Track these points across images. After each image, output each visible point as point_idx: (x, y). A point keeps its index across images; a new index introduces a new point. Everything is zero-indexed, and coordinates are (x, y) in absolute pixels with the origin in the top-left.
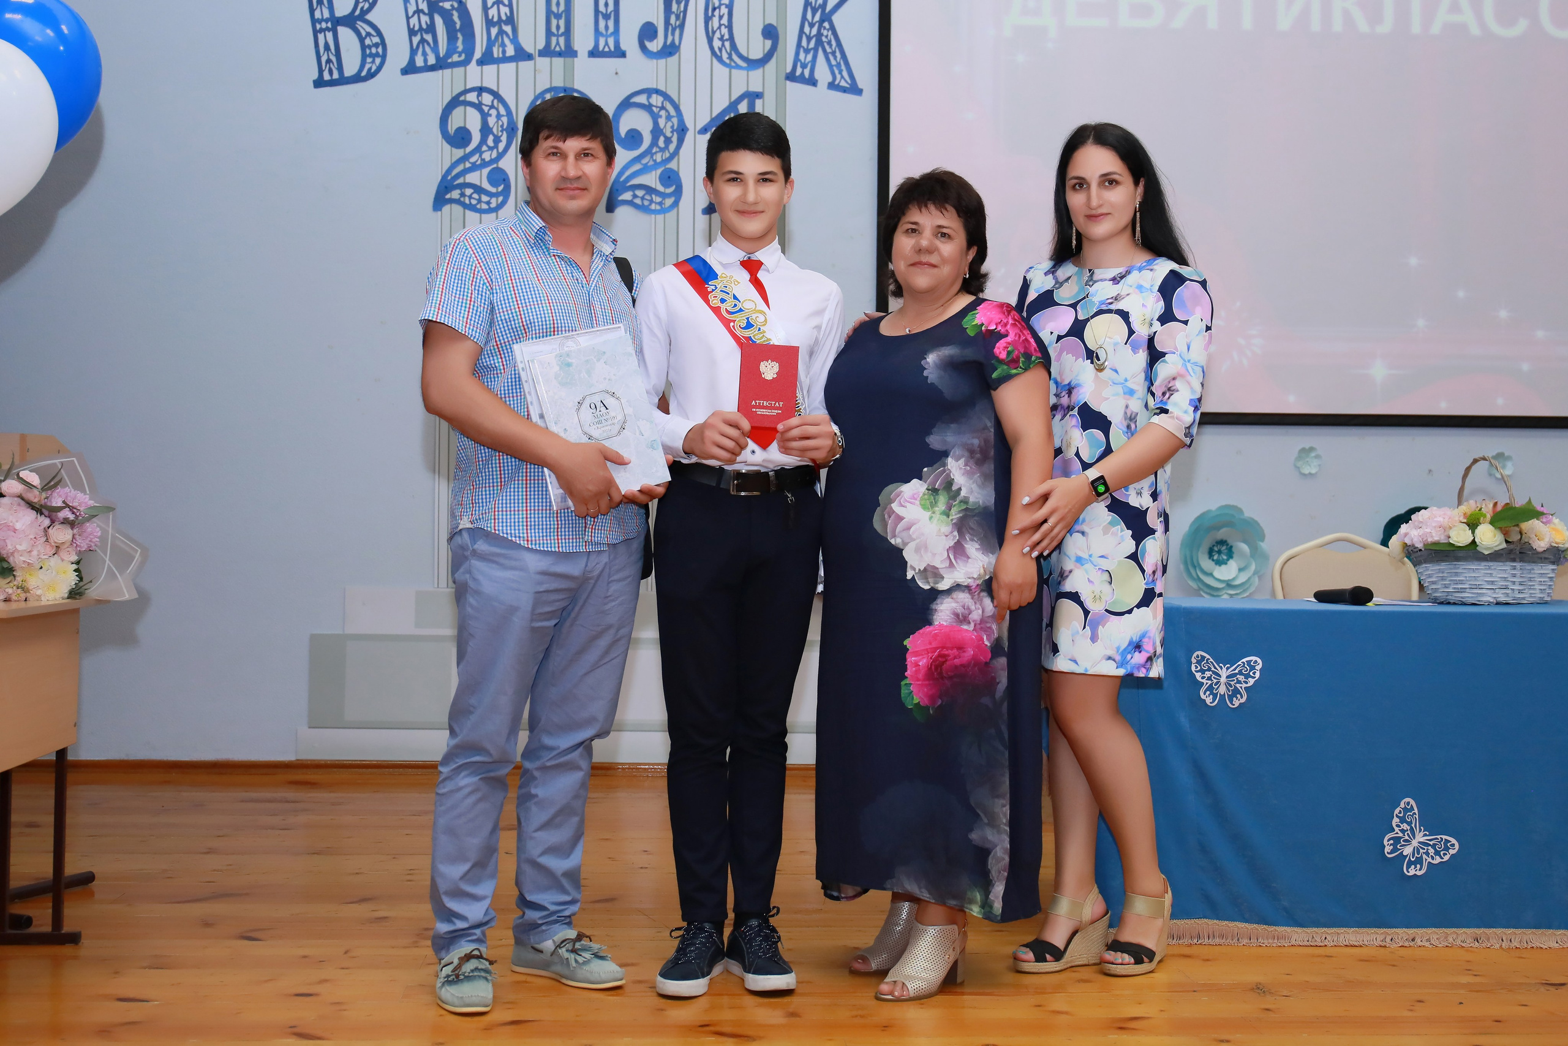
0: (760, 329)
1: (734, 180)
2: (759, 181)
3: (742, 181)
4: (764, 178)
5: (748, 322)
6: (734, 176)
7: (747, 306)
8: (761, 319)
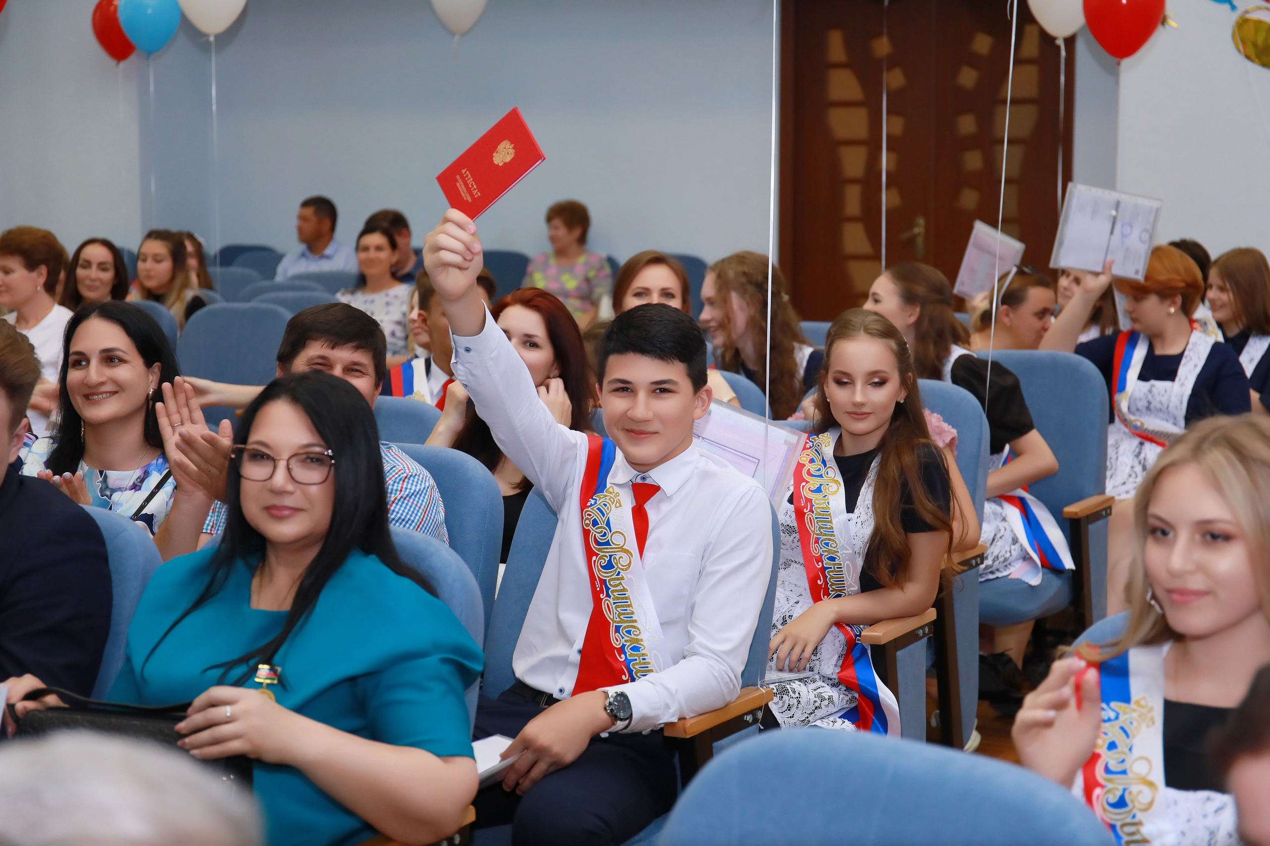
0: (619, 572)
1: (623, 389)
2: (654, 391)
3: (632, 391)
4: (661, 389)
5: (610, 561)
6: (621, 385)
7: (617, 540)
8: (624, 561)
